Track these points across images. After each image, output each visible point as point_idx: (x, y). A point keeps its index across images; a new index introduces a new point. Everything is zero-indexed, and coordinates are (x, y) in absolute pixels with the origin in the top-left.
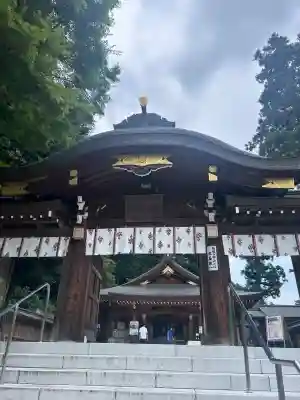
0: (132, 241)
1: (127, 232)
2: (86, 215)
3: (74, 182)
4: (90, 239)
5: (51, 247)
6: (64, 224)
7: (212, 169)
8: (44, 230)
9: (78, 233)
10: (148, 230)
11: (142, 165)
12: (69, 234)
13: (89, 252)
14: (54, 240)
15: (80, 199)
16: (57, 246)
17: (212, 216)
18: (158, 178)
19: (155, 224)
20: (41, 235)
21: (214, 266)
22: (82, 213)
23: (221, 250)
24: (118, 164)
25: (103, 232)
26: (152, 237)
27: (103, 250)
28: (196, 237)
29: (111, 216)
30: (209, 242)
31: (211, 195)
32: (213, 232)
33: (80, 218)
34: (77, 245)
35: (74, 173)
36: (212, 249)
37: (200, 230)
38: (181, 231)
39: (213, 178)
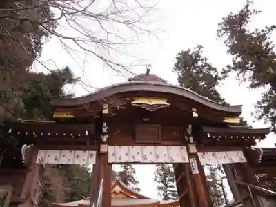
2: (107, 136)
3: (106, 112)
4: (112, 152)
7: (194, 110)
9: (103, 148)
11: (151, 104)
15: (105, 124)
17: (191, 139)
21: (196, 171)
22: (105, 134)
23: (198, 161)
24: (135, 102)
31: (190, 126)
32: (193, 149)
33: (105, 138)
35: (106, 106)
36: (193, 160)
39: (195, 115)
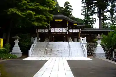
0: (57, 30)
1: (56, 29)
2: (50, 26)
4: (51, 30)
5: (46, 31)
6: (48, 28)
9: (50, 29)
10: (59, 29)
13: (51, 31)
17: (67, 27)
20: (44, 29)
21: (67, 34)
23: (68, 31)
25: (53, 29)
26: (60, 29)
27: (53, 31)
28: (65, 29)
29: (54, 27)
30: (67, 30)
37: (66, 29)
38: (63, 29)
39: (68, 23)
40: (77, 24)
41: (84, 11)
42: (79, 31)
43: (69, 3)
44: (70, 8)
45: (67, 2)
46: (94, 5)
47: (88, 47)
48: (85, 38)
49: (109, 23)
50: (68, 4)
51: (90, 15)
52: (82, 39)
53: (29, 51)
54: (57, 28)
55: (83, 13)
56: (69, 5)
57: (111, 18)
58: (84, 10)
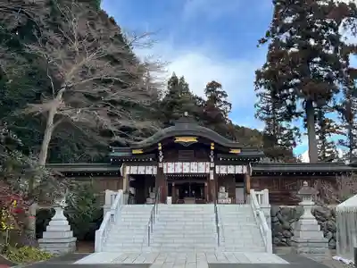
0: (182, 168)
1: (179, 164)
3: (160, 148)
4: (165, 167)
5: (150, 171)
6: (156, 162)
7: (212, 144)
8: (147, 163)
9: (160, 165)
10: (188, 164)
11: (186, 141)
12: (157, 165)
13: (165, 172)
14: (151, 167)
15: (161, 152)
16: (152, 170)
17: (212, 160)
18: (193, 146)
19: (190, 162)
20: (145, 165)
21: (212, 177)
23: (215, 172)
24: (177, 141)
25: (170, 164)
26: (190, 166)
27: (171, 171)
28: (206, 166)
29: (174, 159)
30: (211, 169)
32: (212, 165)
33: (161, 160)
34: (160, 170)
35: (160, 144)
36: (212, 171)
37: (208, 163)
38: (200, 164)
39: (212, 148)
40: (238, 151)
41: (263, 108)
42: (245, 171)
43: (219, 85)
44: (223, 99)
45: (214, 82)
46: (291, 90)
47: (276, 219)
48: (265, 192)
49: (341, 142)
50: (218, 89)
51: (281, 120)
52: (257, 195)
53: (97, 232)
54: (182, 161)
55: (261, 115)
56: (219, 92)
57: (346, 127)
58: (265, 105)
